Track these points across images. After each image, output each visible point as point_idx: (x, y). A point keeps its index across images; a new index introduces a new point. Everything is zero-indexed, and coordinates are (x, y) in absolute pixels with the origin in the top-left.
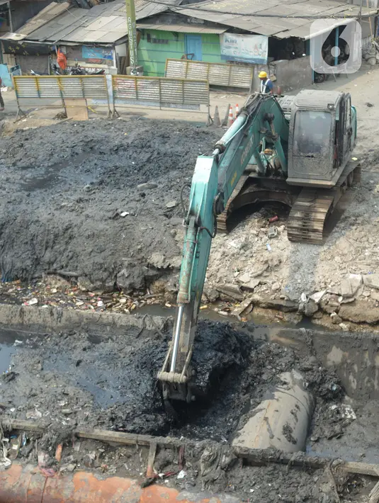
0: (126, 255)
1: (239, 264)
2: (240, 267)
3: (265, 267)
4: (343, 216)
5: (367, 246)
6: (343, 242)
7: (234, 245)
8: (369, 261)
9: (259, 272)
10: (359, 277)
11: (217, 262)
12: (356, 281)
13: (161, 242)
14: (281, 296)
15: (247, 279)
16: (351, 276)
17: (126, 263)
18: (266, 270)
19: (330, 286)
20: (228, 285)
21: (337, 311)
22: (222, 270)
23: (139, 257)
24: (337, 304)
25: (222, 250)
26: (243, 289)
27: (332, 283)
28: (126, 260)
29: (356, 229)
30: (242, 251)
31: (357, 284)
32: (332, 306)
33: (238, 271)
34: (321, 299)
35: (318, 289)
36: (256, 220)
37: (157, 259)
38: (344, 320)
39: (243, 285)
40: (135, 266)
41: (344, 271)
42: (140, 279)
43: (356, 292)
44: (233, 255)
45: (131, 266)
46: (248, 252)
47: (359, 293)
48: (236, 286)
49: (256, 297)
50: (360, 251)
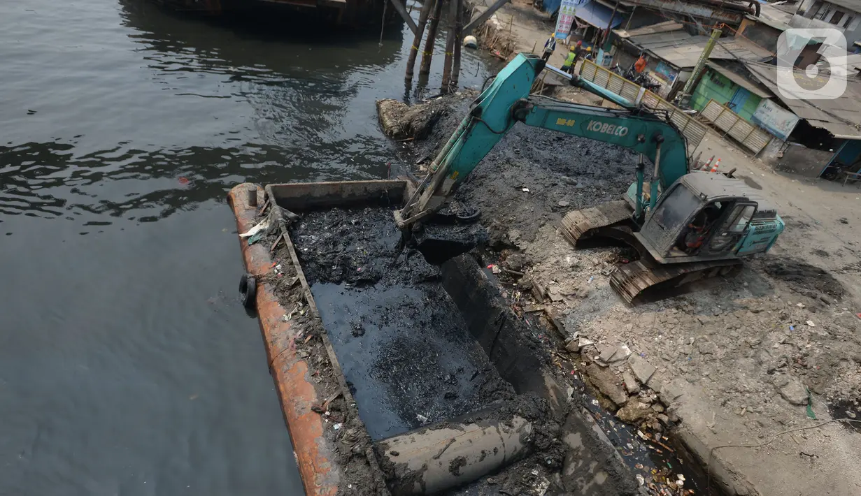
0: (499, 219)
1: (559, 276)
2: (558, 280)
3: (573, 293)
4: (682, 296)
5: (666, 333)
6: (649, 317)
7: (569, 261)
8: (650, 346)
9: (565, 293)
10: (628, 352)
11: (549, 265)
12: (624, 353)
13: (527, 225)
14: (563, 322)
15: (555, 292)
16: (625, 347)
17: (494, 224)
18: (573, 295)
19: (600, 342)
20: (540, 286)
21: (588, 364)
22: (546, 273)
23: (506, 225)
24: (591, 358)
25: (559, 258)
26: (547, 296)
27: (604, 341)
28: (496, 222)
29: (675, 314)
30: (571, 269)
31: (619, 356)
32: (587, 358)
33: (556, 281)
34: (583, 346)
35: (590, 337)
36: (610, 254)
37: (514, 234)
38: (586, 374)
39: (549, 294)
40: (499, 229)
41: (624, 339)
42: (494, 241)
43: (615, 362)
44: (562, 268)
45: (496, 228)
46: (573, 273)
47: (616, 364)
48: (543, 291)
49: (549, 309)
50: (652, 333)
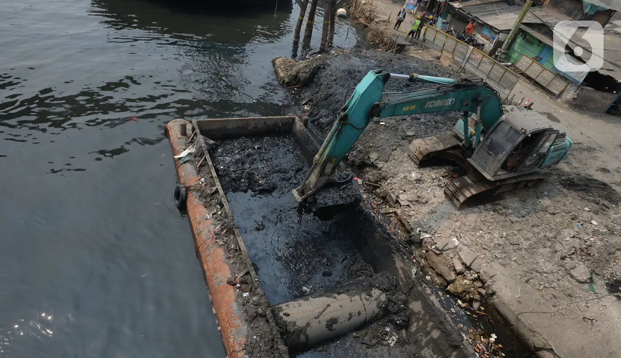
0: (362, 145)
1: (407, 187)
2: (406, 190)
3: (417, 199)
4: (497, 202)
5: (485, 229)
6: (472, 217)
7: (414, 176)
8: (473, 239)
9: (411, 200)
10: (457, 243)
11: (399, 179)
12: (454, 244)
13: (384, 149)
14: (409, 221)
15: (403, 198)
16: (455, 239)
17: (359, 149)
18: (417, 201)
19: (436, 235)
20: (392, 195)
21: (427, 251)
22: (397, 185)
23: (368, 150)
24: (430, 248)
25: (406, 174)
26: (397, 202)
27: (439, 235)
28: (360, 147)
29: (492, 215)
30: (415, 182)
31: (450, 246)
32: (427, 247)
33: (404, 191)
34: (424, 239)
35: (429, 232)
36: (444, 170)
37: (373, 156)
38: (426, 259)
39: (399, 200)
40: (362, 153)
41: (454, 234)
42: (359, 161)
43: (447, 250)
44: (409, 181)
45: (360, 152)
46: (417, 185)
47: (447, 252)
48: (394, 198)
49: (399, 211)
50: (475, 229)
